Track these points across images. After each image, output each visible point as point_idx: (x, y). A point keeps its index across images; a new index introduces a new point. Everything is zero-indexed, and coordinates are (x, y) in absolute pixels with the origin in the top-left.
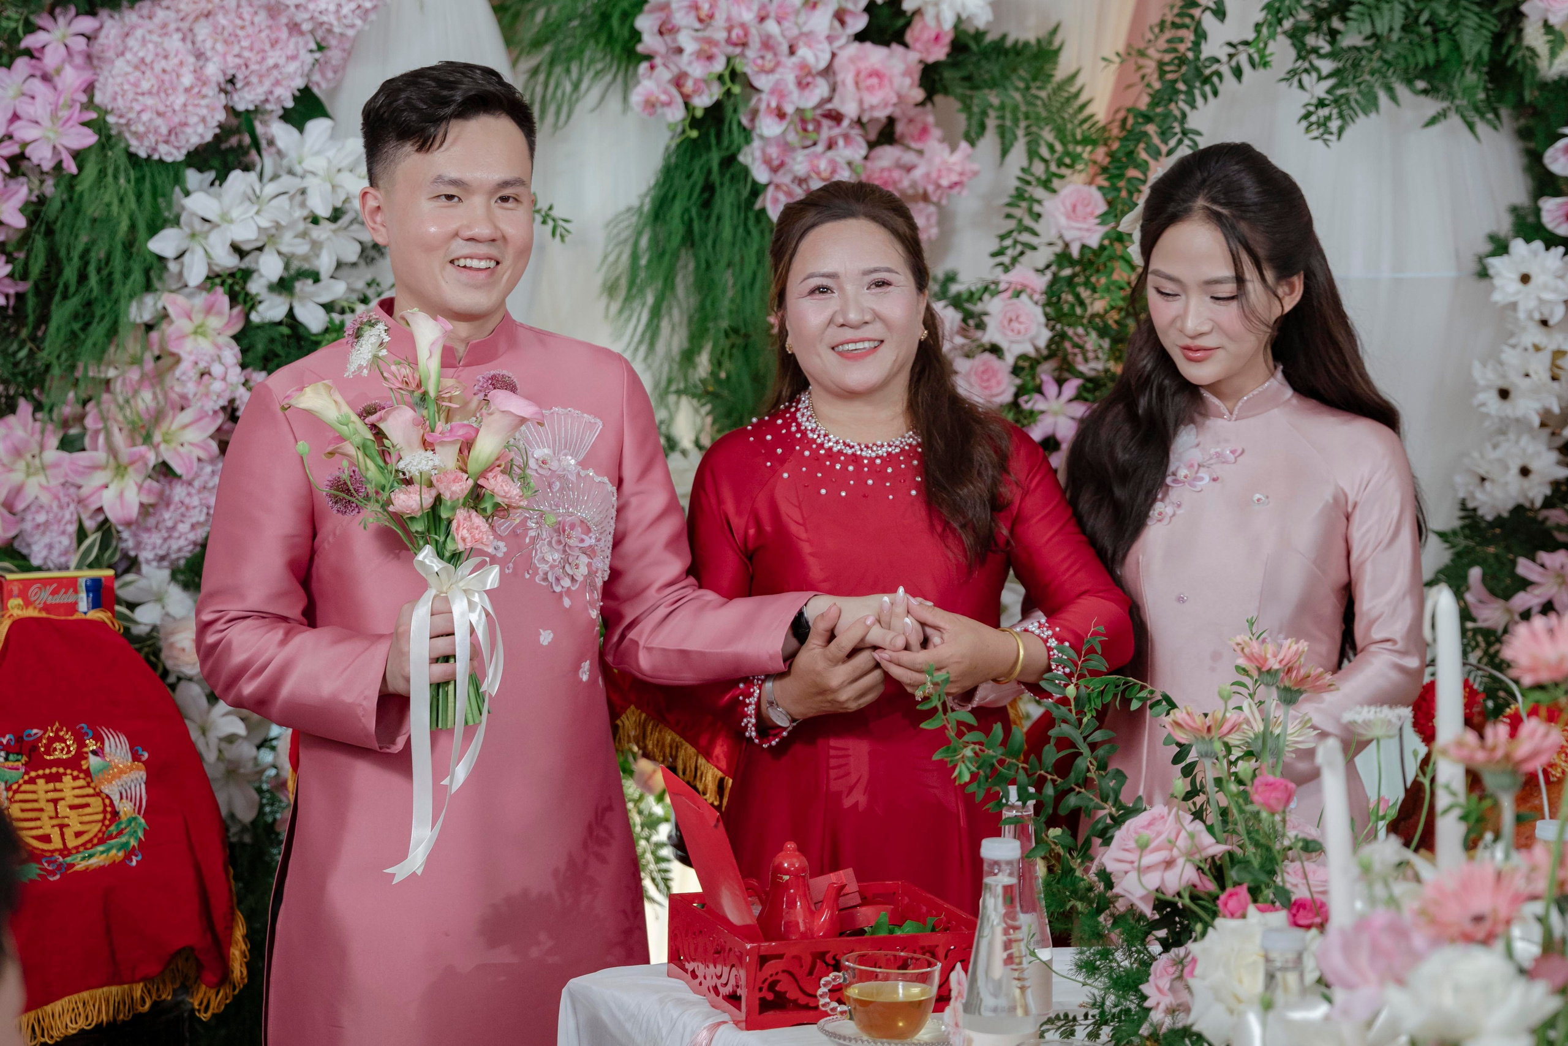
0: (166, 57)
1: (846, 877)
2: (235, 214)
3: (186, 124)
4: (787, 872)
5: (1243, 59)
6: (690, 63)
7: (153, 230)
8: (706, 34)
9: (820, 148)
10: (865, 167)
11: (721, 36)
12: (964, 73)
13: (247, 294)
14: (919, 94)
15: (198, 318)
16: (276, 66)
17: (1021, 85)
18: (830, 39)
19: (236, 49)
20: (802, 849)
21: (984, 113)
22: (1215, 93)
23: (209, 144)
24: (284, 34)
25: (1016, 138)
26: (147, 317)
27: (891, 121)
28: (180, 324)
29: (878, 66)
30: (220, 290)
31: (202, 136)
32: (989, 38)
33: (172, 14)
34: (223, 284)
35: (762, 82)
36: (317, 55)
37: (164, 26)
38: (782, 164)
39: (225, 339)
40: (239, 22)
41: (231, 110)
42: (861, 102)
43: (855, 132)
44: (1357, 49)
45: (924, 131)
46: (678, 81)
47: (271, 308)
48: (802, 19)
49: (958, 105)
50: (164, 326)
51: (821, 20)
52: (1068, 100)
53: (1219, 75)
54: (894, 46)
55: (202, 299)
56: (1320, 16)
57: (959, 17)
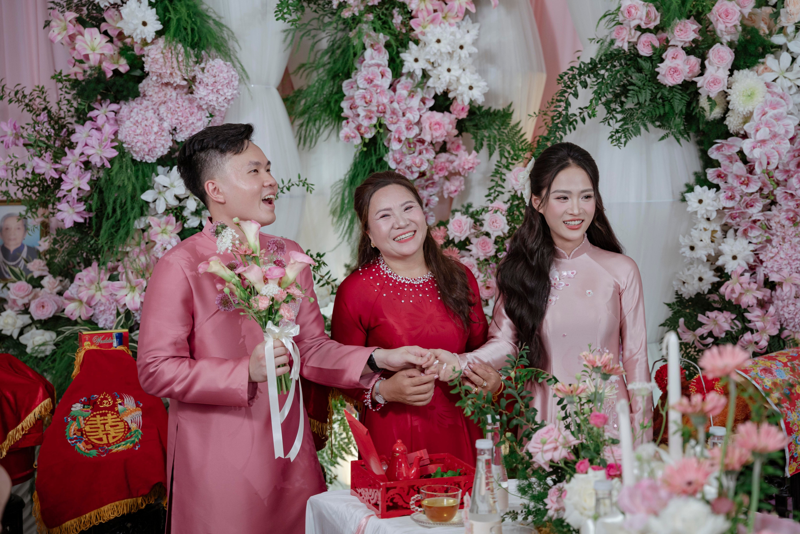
0: (147, 120)
1: (423, 453)
2: (176, 184)
3: (156, 147)
4: (398, 452)
5: (586, 114)
6: (362, 120)
7: (143, 190)
8: (369, 108)
9: (416, 154)
10: (434, 162)
11: (375, 109)
12: (474, 123)
13: (183, 216)
14: (456, 132)
15: (163, 227)
16: (193, 123)
17: (497, 128)
18: (419, 110)
19: (176, 117)
20: (404, 442)
21: (482, 139)
22: (575, 129)
23: (166, 155)
24: (196, 110)
25: (495, 149)
26: (142, 226)
27: (445, 143)
28: (156, 229)
29: (438, 120)
30: (171, 215)
31: (163, 152)
32: (484, 109)
33: (150, 103)
34: (172, 212)
35: (392, 128)
36: (210, 119)
37: (147, 107)
38: (401, 161)
39: (174, 235)
40: (177, 105)
41: (174, 141)
42: (432, 135)
43: (430, 148)
44: (631, 109)
45: (458, 147)
46: (358, 128)
47: (192, 222)
48: (408, 102)
49: (472, 136)
50: (149, 230)
51: (415, 102)
52: (516, 133)
53: (576, 121)
54: (445, 112)
55: (164, 218)
56: (617, 96)
57: (471, 100)
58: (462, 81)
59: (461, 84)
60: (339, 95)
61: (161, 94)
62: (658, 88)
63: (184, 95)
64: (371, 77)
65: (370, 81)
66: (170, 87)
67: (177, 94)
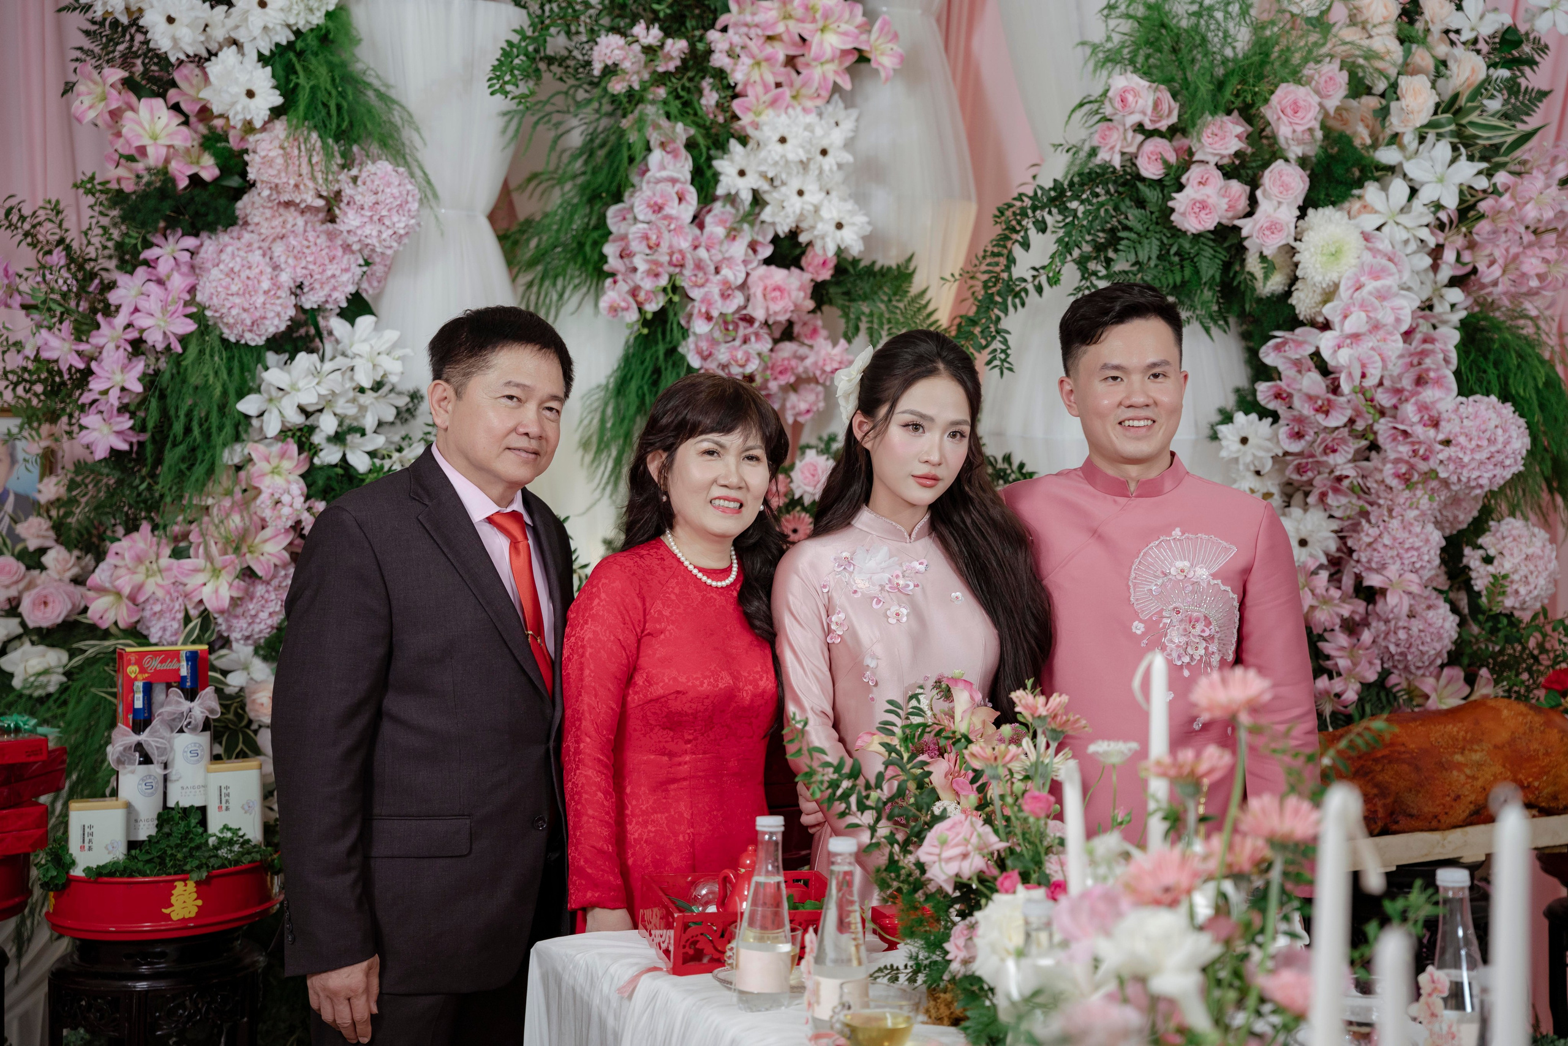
0: (250, 268)
2: (301, 384)
3: (265, 318)
5: (1043, 279)
6: (642, 279)
7: (241, 395)
8: (654, 257)
9: (737, 343)
10: (770, 357)
11: (665, 259)
12: (844, 289)
13: (311, 444)
14: (810, 304)
15: (275, 462)
16: (334, 276)
17: (885, 298)
18: (745, 262)
19: (303, 264)
21: (858, 319)
22: (1023, 304)
23: (283, 333)
24: (339, 252)
26: (237, 460)
27: (790, 323)
28: (260, 466)
29: (780, 283)
30: (290, 440)
31: (277, 327)
32: (862, 264)
33: (255, 236)
34: (293, 436)
35: (695, 293)
36: (365, 269)
37: (250, 245)
38: (710, 354)
39: (295, 477)
40: (305, 243)
41: (299, 308)
42: (767, 309)
43: (763, 332)
44: (1126, 272)
45: (815, 331)
46: (634, 292)
47: (329, 454)
48: (725, 247)
49: (839, 312)
50: (249, 467)
51: (739, 249)
52: (919, 309)
53: (1026, 291)
54: (793, 269)
55: (277, 447)
56: (1099, 248)
57: (839, 247)
58: (825, 213)
59: (822, 219)
60: (600, 232)
61: (277, 222)
62: (1173, 236)
63: (318, 224)
64: (660, 201)
65: (658, 209)
66: (292, 209)
67: (306, 223)
